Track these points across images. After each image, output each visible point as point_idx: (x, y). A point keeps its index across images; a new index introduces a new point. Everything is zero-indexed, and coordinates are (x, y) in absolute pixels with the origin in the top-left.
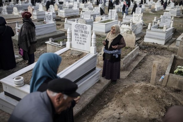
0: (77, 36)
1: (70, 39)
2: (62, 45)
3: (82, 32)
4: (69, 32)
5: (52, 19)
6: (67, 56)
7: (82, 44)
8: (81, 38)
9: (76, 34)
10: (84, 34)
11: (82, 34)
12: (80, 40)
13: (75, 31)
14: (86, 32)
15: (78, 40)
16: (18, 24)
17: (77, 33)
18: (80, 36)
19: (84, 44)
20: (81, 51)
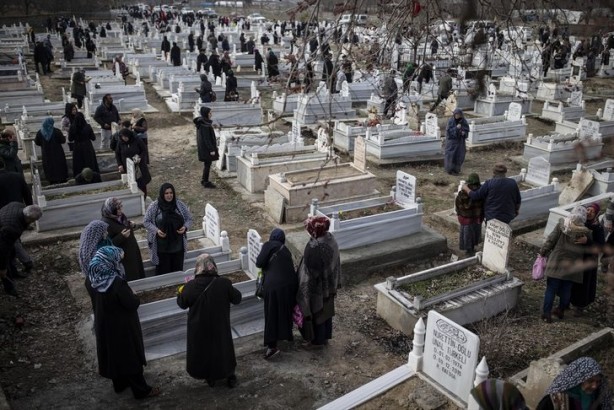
0: (439, 349)
1: (419, 347)
2: (418, 308)
3: (453, 344)
4: (421, 330)
5: (413, 195)
6: (401, 402)
7: (451, 375)
8: (447, 358)
9: (436, 342)
10: (457, 351)
11: (452, 348)
12: (445, 361)
13: (435, 333)
14: (461, 349)
15: (441, 361)
16: (316, 208)
17: (439, 340)
18: (445, 353)
19: (454, 377)
20: (443, 392)
